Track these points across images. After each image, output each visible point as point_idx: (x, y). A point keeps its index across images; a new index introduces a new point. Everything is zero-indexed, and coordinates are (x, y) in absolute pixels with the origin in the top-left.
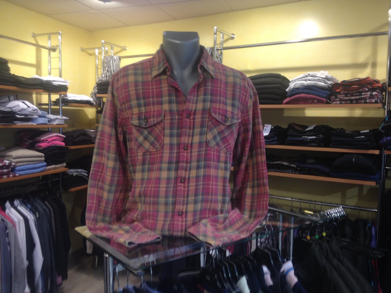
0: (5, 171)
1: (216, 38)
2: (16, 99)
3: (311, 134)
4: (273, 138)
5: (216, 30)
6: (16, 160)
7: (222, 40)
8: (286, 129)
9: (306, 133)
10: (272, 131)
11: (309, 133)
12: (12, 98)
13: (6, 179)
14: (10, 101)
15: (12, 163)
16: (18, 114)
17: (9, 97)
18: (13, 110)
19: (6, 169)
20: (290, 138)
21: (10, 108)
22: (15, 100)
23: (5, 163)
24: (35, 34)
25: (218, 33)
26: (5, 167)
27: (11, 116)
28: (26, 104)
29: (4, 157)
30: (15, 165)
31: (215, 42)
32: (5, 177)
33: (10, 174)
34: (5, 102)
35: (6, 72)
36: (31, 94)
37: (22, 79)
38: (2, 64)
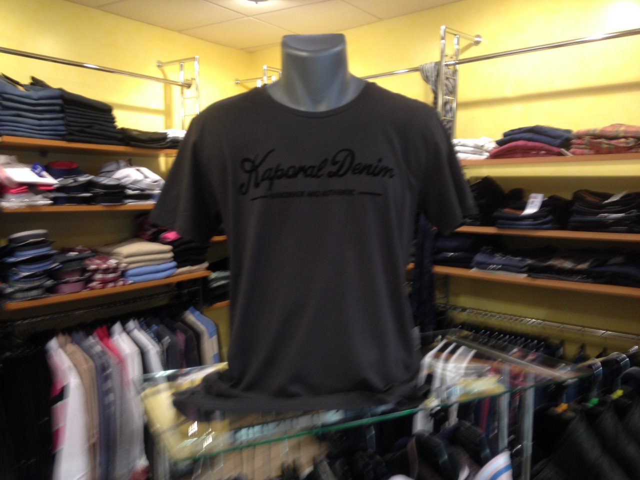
0: (111, 276)
1: (444, 45)
2: (128, 164)
3: (615, 209)
4: (545, 217)
5: (445, 32)
6: (128, 260)
7: (457, 47)
8: (570, 201)
9: (608, 208)
10: (544, 205)
11: (613, 207)
12: (122, 163)
13: (111, 289)
14: (118, 169)
15: (122, 263)
16: (129, 189)
17: (118, 162)
18: (122, 183)
19: (112, 273)
20: (575, 218)
21: (118, 179)
22: (126, 166)
23: (111, 264)
24: (162, 63)
25: (448, 36)
26: (111, 271)
27: (118, 192)
28: (142, 173)
29: (109, 255)
30: (127, 266)
31: (443, 52)
32: (111, 285)
33: (118, 281)
34: (113, 171)
35: (110, 125)
36: (156, 157)
37: (135, 133)
38: (103, 112)
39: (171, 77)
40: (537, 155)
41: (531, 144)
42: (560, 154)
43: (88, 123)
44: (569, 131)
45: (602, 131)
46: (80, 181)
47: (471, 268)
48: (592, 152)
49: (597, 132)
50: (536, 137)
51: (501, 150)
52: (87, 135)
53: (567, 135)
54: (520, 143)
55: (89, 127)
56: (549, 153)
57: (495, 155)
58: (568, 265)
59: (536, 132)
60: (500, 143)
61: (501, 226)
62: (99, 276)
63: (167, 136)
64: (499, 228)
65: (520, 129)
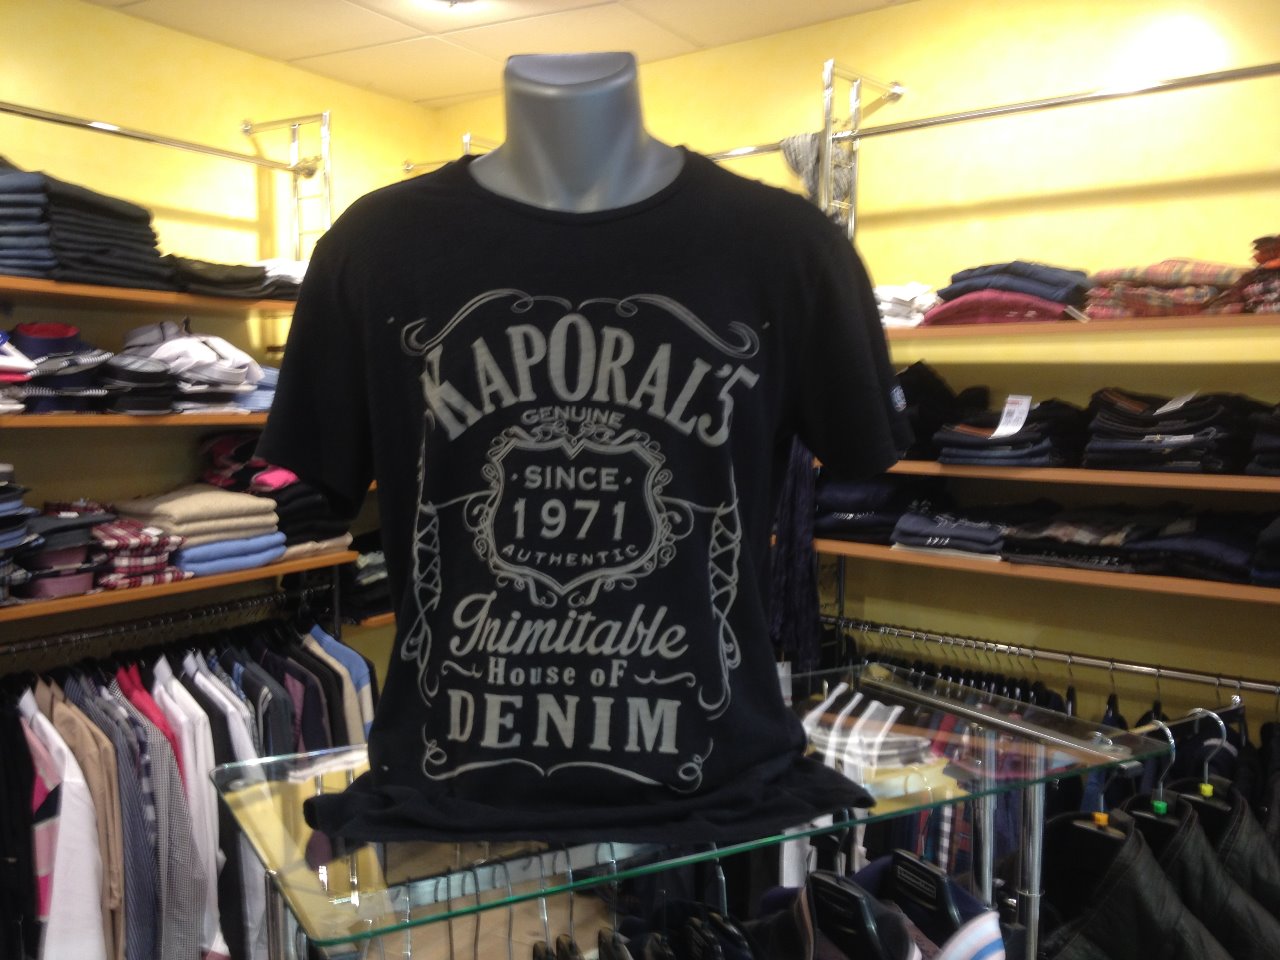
0: (148, 561)
1: (832, 99)
2: (183, 331)
3: (1176, 427)
4: (1036, 442)
5: (833, 74)
6: (183, 528)
7: (854, 106)
8: (1085, 411)
9: (1162, 423)
10: (1032, 418)
11: (1165, 423)
12: (171, 329)
13: (149, 588)
14: (163, 339)
15: (169, 536)
16: (187, 381)
17: (162, 328)
18: (172, 368)
19: (150, 555)
20: (1097, 444)
21: (164, 361)
22: (179, 335)
23: (148, 536)
24: (253, 125)
25: (839, 82)
26: (147, 551)
27: (164, 388)
29: (147, 517)
30: (181, 543)
31: (828, 113)
32: (149, 580)
33: (164, 573)
34: (151, 345)
35: (147, 248)
36: (243, 317)
37: (198, 267)
38: (132, 222)
39: (270, 155)
40: (1021, 318)
41: (1006, 297)
42: (1066, 317)
43: (98, 244)
44: (1081, 274)
45: (1147, 272)
46: (84, 365)
47: (889, 543)
48: (1128, 313)
49: (1138, 274)
50: (1018, 283)
51: (948, 309)
52: (98, 269)
53: (1078, 280)
54: (986, 295)
55: (102, 252)
56: (1044, 315)
57: (935, 320)
58: (1083, 536)
59: (1017, 274)
60: (946, 295)
61: (948, 459)
62: (123, 562)
63: (265, 272)
64: (944, 463)
65: (985, 268)
